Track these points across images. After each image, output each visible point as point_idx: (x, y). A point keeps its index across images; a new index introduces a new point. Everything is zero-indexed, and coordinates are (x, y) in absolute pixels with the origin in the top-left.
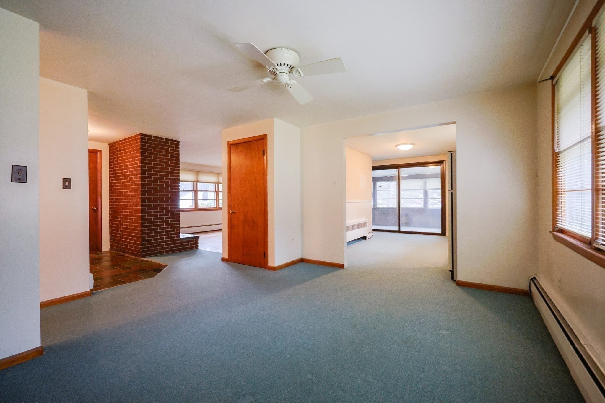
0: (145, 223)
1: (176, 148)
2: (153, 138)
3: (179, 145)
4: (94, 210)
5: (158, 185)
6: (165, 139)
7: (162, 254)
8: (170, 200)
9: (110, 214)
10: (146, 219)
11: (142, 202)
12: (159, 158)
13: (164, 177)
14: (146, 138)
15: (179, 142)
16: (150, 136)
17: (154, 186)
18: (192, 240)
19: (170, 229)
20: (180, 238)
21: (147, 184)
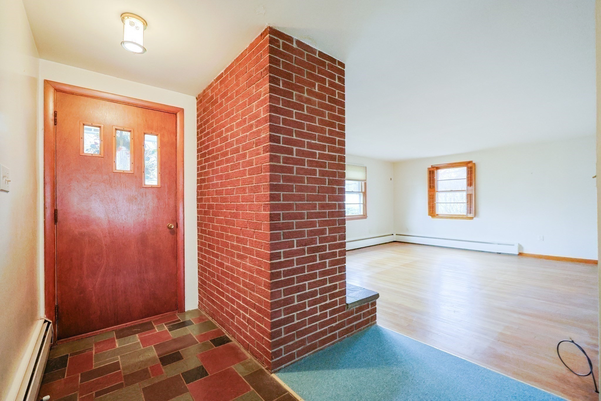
0: (278, 275)
1: (339, 78)
2: (295, 45)
3: (342, 73)
4: (170, 228)
5: (307, 172)
6: (320, 53)
7: (313, 351)
8: (327, 211)
9: (199, 237)
10: (281, 265)
11: (272, 217)
12: (308, 101)
13: (317, 152)
14: (281, 41)
15: (343, 65)
16: (290, 39)
17: (297, 173)
18: (366, 304)
19: (328, 285)
20: (347, 304)
21: (282, 169)
